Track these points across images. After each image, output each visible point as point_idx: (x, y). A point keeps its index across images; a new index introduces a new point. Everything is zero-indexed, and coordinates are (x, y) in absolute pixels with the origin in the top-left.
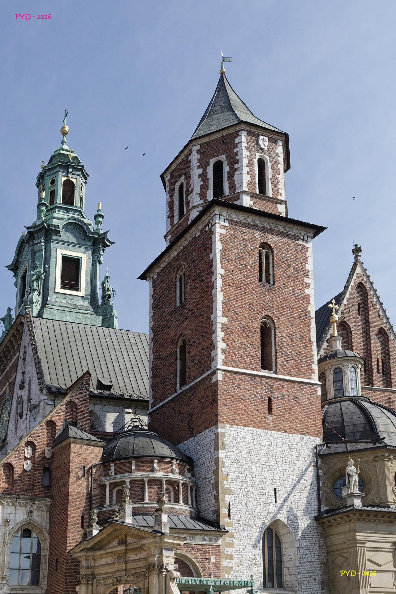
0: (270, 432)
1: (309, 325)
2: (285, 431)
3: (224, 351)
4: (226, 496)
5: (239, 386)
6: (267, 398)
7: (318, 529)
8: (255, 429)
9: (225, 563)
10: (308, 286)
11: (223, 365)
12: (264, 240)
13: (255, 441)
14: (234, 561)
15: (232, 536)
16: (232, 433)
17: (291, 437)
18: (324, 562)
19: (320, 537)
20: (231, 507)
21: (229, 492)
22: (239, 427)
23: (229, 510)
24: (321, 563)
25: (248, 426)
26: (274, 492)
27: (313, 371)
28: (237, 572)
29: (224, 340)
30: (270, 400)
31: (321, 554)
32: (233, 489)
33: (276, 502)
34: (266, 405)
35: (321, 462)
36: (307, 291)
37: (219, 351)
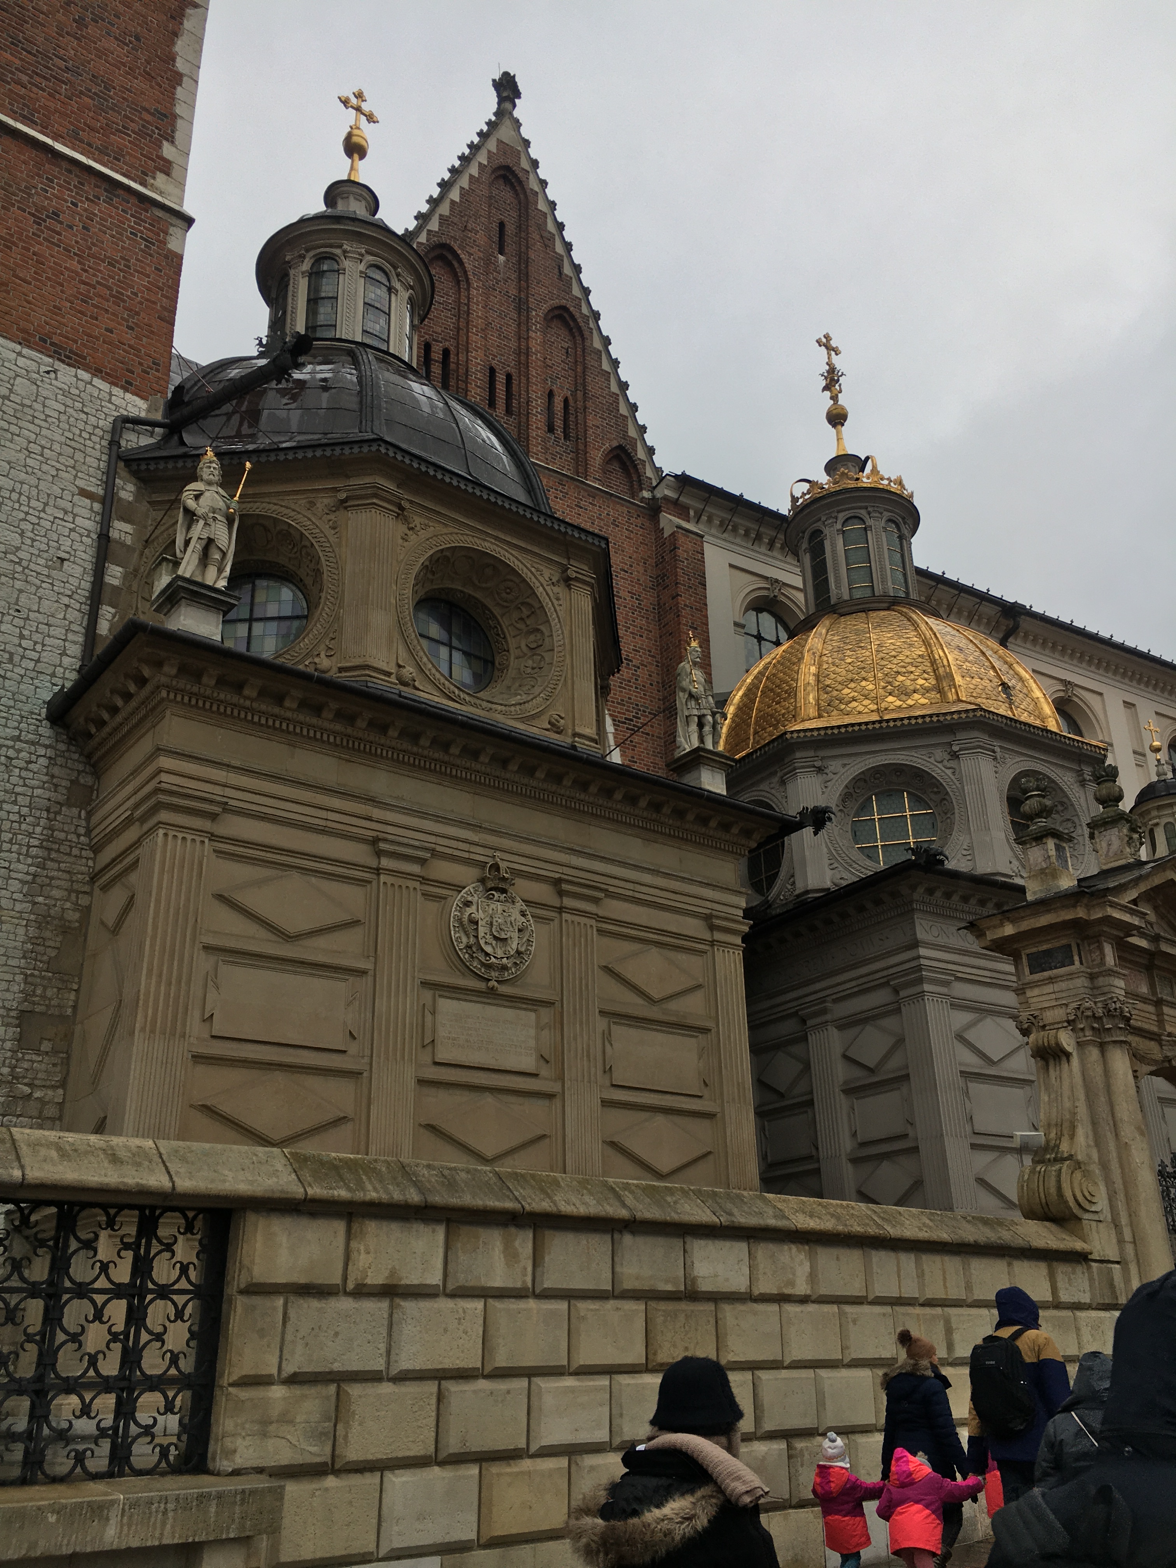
7: (59, 761)
18: (62, 918)
19: (61, 798)
24: (43, 921)
27: (161, 165)
31: (52, 878)
35: (138, 495)
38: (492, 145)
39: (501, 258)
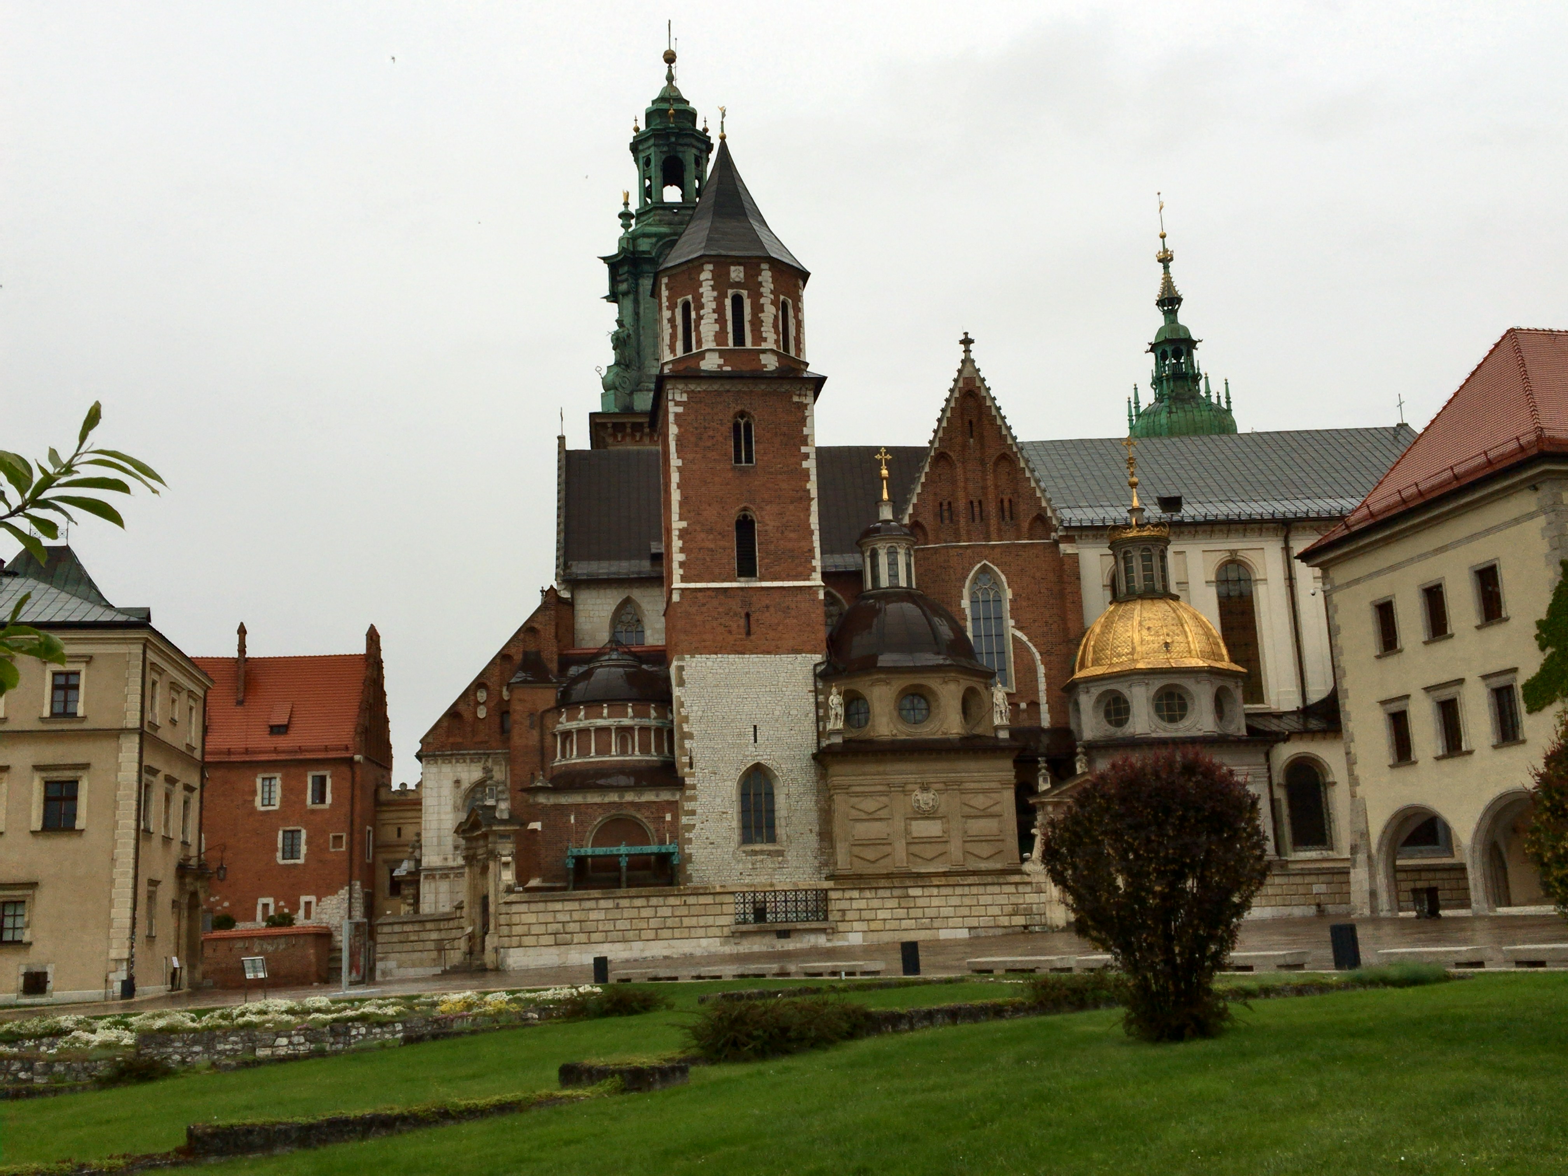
0: (747, 656)
1: (808, 509)
2: (769, 653)
3: (682, 565)
4: (686, 742)
5: (704, 605)
6: (743, 615)
7: (817, 768)
8: (726, 656)
9: (684, 820)
10: (806, 456)
11: (682, 582)
12: (739, 408)
13: (727, 670)
14: (697, 817)
15: (694, 787)
16: (694, 665)
17: (778, 659)
19: (818, 778)
20: (694, 754)
21: (690, 736)
22: (703, 656)
23: (691, 758)
24: (820, 810)
25: (716, 654)
26: (752, 729)
27: (814, 569)
28: (702, 829)
29: (682, 550)
30: (748, 615)
31: (818, 799)
32: (695, 733)
33: (756, 741)
34: (742, 622)
35: (824, 686)
36: (805, 464)
37: (675, 565)
38: (961, 384)
39: (972, 440)
